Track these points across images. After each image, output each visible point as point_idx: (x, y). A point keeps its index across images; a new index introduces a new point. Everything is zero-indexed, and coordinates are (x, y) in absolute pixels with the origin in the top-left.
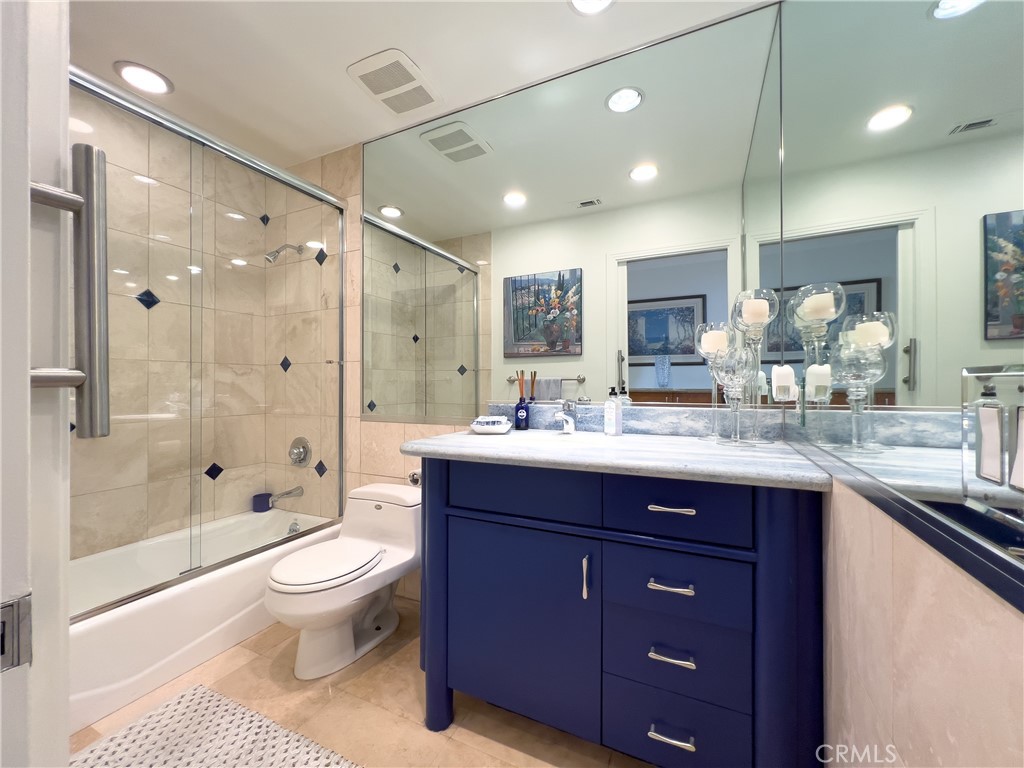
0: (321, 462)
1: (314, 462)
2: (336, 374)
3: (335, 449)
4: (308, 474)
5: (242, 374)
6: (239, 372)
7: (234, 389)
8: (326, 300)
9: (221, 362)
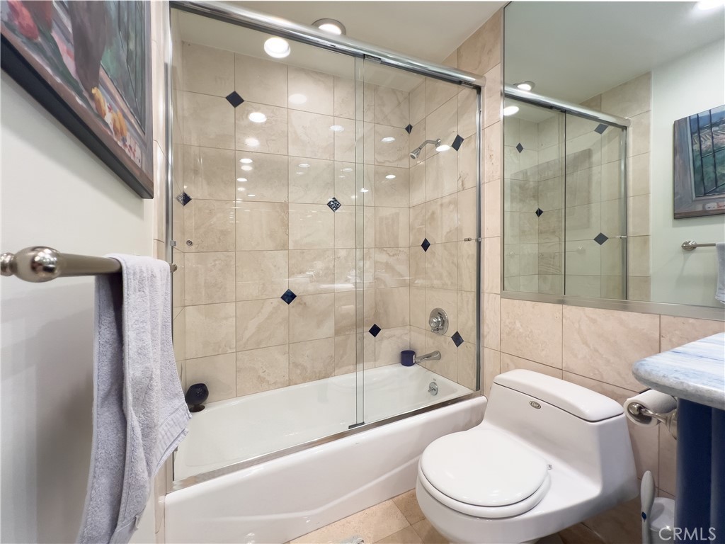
0: (457, 333)
1: (451, 332)
2: (474, 251)
3: (473, 323)
4: (445, 342)
5: (393, 255)
6: (391, 254)
7: (388, 267)
8: (463, 182)
9: (380, 247)
